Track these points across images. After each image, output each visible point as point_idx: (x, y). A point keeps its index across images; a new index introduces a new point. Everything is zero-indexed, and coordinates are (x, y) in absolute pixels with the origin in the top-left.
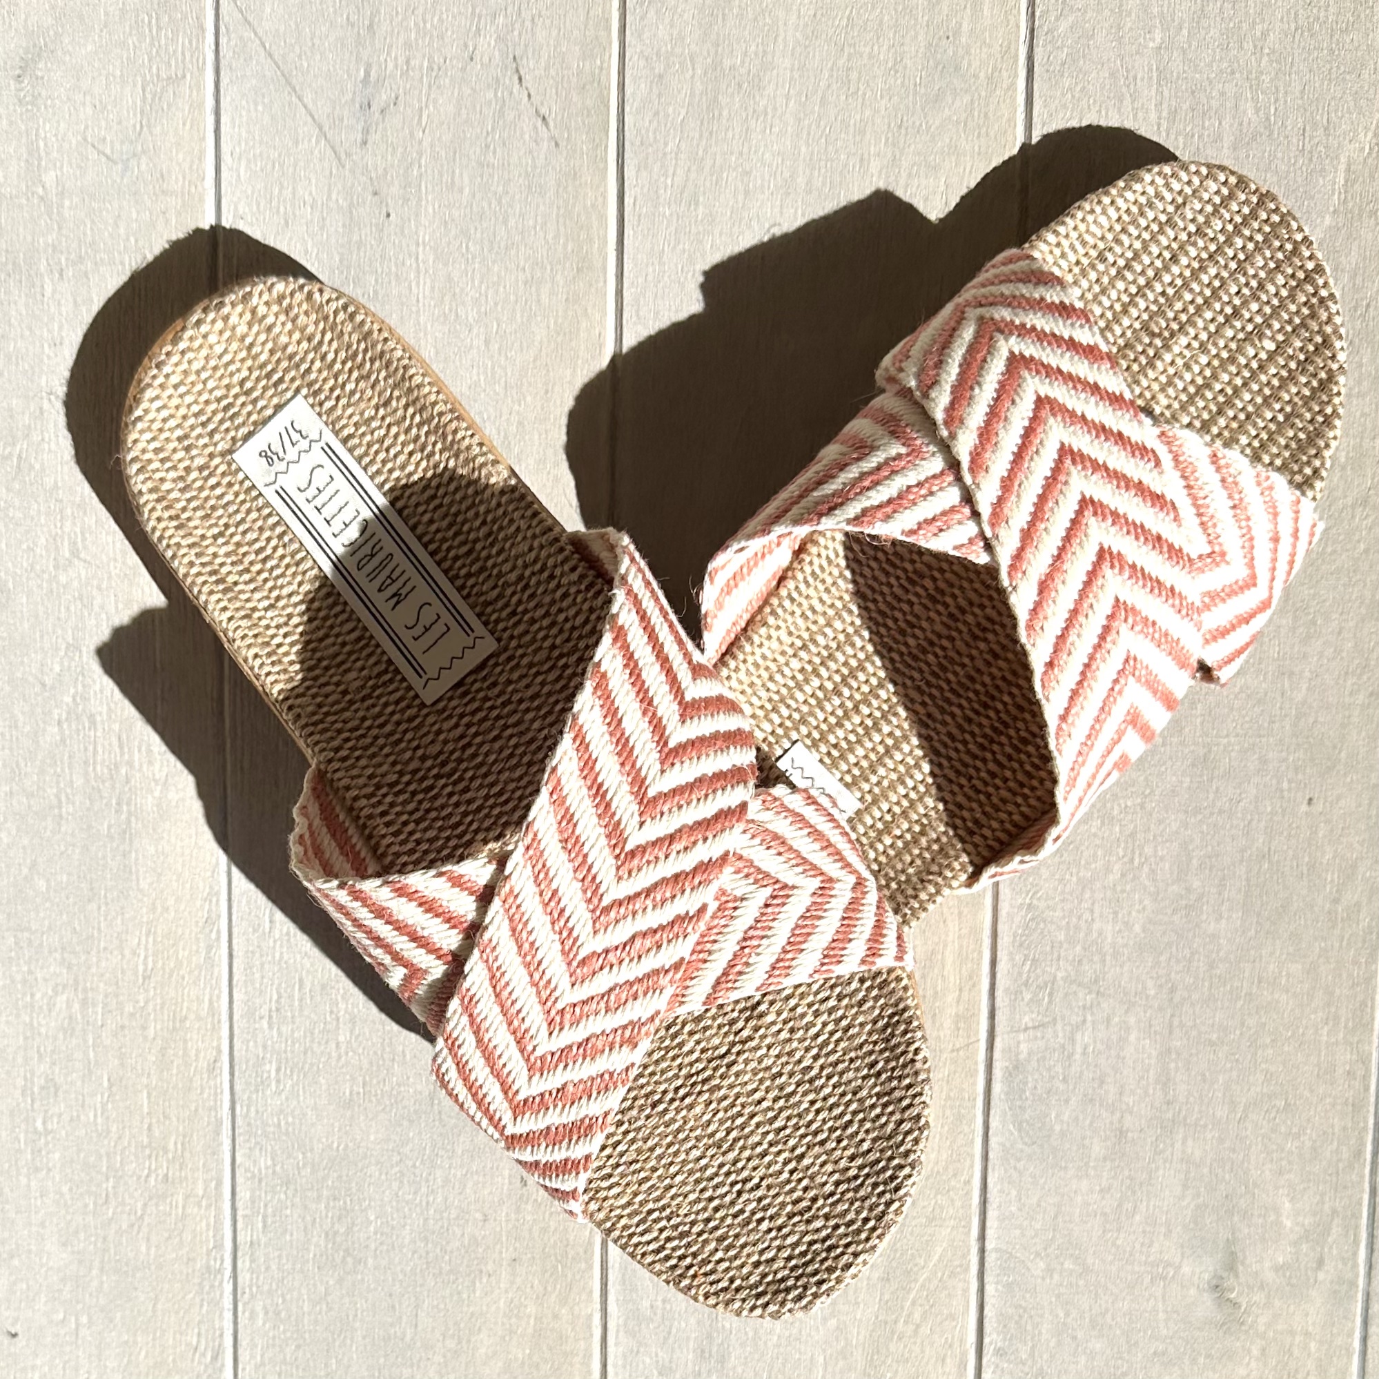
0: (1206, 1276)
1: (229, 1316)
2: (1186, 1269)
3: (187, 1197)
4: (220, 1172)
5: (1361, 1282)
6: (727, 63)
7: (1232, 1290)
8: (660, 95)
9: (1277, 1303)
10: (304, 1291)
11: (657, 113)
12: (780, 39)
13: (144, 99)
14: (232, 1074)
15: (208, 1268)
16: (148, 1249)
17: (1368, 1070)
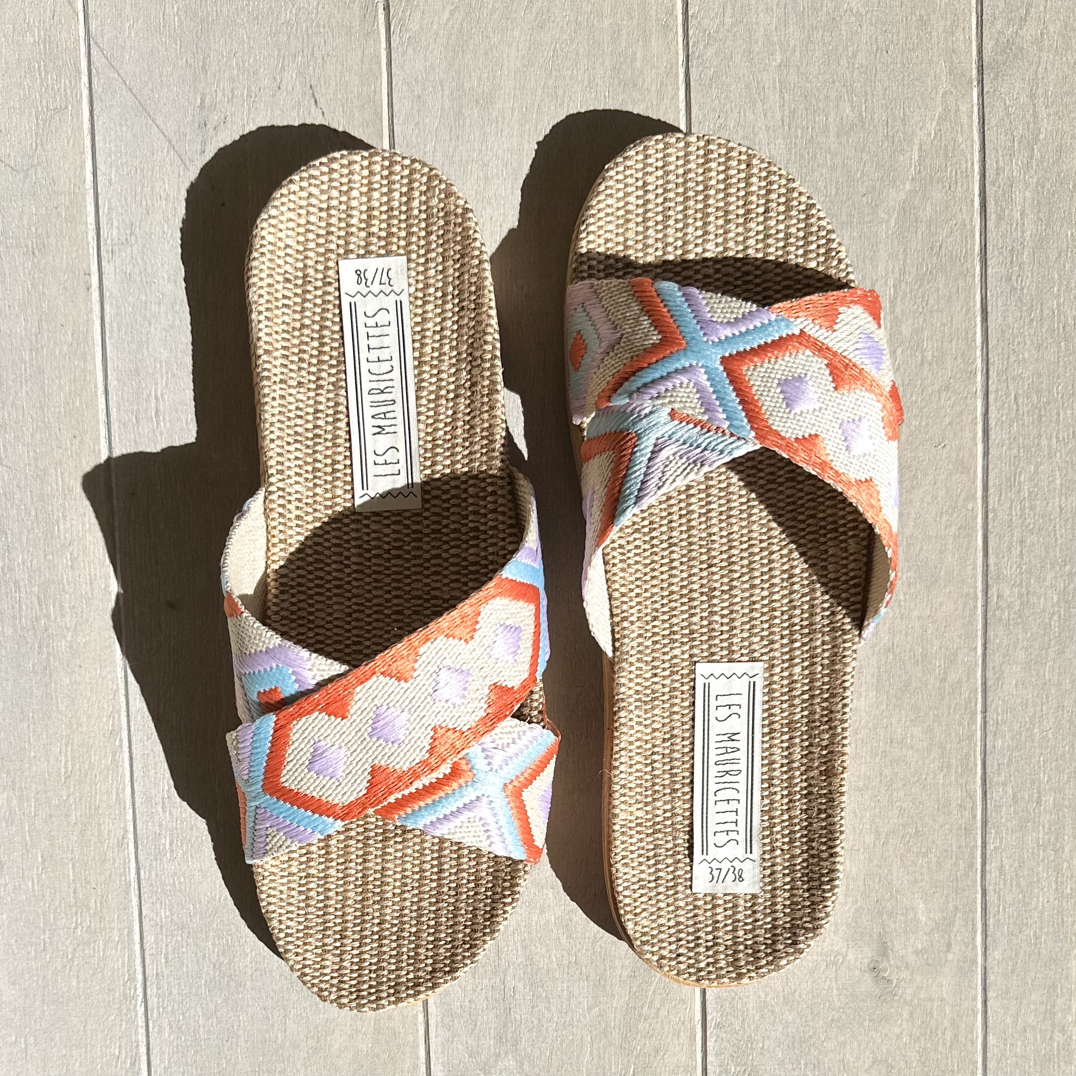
0: (866, 961)
1: (142, 1031)
2: (851, 956)
3: (106, 943)
4: (131, 922)
5: (980, 960)
6: (467, 85)
7: (885, 970)
8: (419, 111)
9: (919, 978)
10: (199, 1009)
11: (417, 124)
12: (505, 68)
13: (38, 125)
14: (136, 847)
15: (125, 995)
16: (78, 983)
17: (974, 803)
